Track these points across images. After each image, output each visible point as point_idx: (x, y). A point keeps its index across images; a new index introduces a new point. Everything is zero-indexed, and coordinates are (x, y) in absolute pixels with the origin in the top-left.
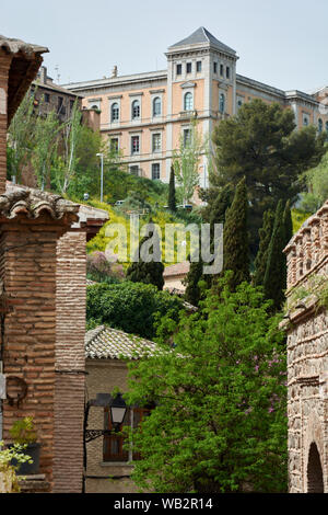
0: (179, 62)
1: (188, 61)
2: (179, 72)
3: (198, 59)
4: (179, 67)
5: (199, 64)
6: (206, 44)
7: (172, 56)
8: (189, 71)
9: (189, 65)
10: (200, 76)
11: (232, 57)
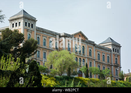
0: (13, 23)
1: (16, 22)
2: (13, 27)
3: (19, 21)
4: (13, 24)
5: (20, 23)
6: (22, 15)
7: (11, 20)
8: (16, 26)
9: (16, 24)
10: (20, 27)
11: (34, 20)
